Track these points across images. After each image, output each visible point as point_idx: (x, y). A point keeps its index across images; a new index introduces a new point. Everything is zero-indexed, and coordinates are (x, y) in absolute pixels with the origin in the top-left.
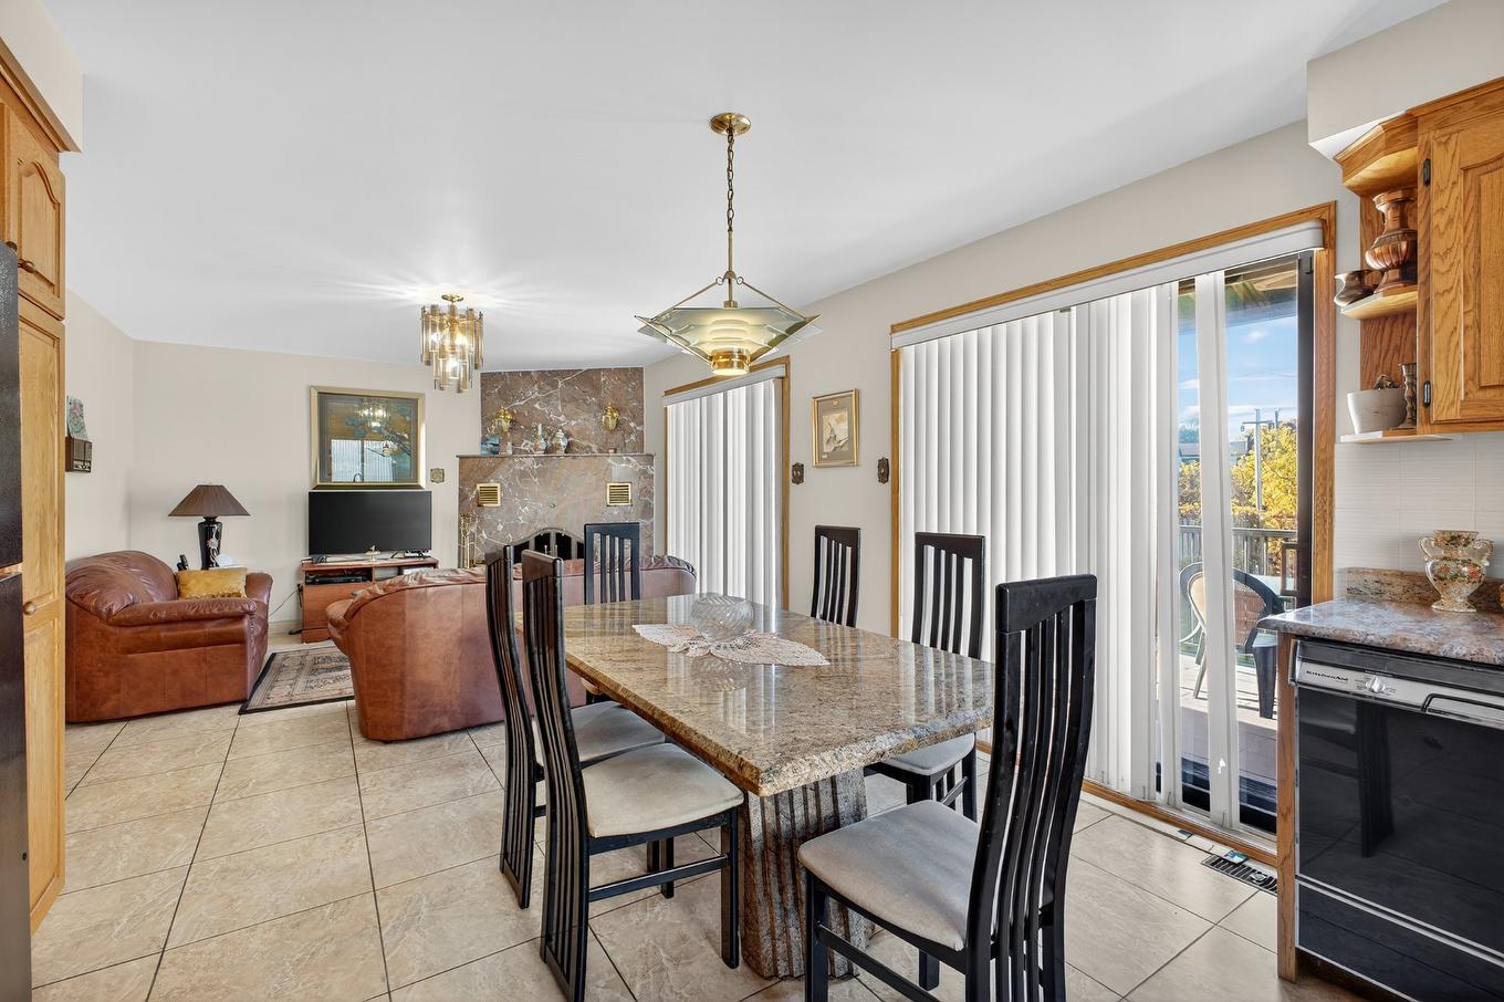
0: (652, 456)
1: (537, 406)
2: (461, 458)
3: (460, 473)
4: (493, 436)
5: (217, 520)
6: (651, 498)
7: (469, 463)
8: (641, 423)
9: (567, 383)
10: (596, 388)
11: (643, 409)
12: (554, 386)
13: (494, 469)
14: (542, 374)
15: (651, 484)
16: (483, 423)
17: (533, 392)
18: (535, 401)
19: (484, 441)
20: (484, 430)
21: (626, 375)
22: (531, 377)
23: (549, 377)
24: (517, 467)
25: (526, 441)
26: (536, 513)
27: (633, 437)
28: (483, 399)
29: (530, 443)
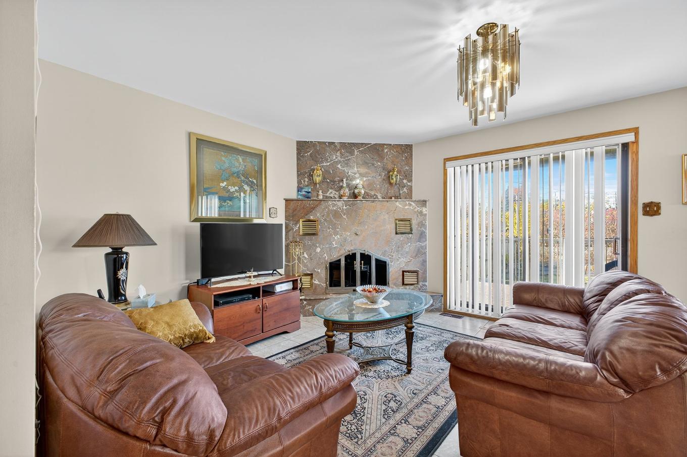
0: (426, 201)
1: (339, 166)
2: (286, 200)
3: (286, 211)
4: (307, 186)
5: (124, 250)
6: (426, 229)
7: (292, 204)
8: (411, 181)
9: (361, 152)
10: (381, 157)
11: (412, 172)
12: (352, 153)
13: (313, 208)
14: (343, 145)
15: (425, 220)
16: (298, 176)
17: (336, 157)
18: (338, 163)
19: (299, 189)
20: (299, 182)
21: (401, 149)
22: (335, 146)
23: (348, 148)
24: (331, 208)
25: (330, 191)
26: (345, 240)
27: (405, 190)
28: (298, 159)
29: (334, 192)
